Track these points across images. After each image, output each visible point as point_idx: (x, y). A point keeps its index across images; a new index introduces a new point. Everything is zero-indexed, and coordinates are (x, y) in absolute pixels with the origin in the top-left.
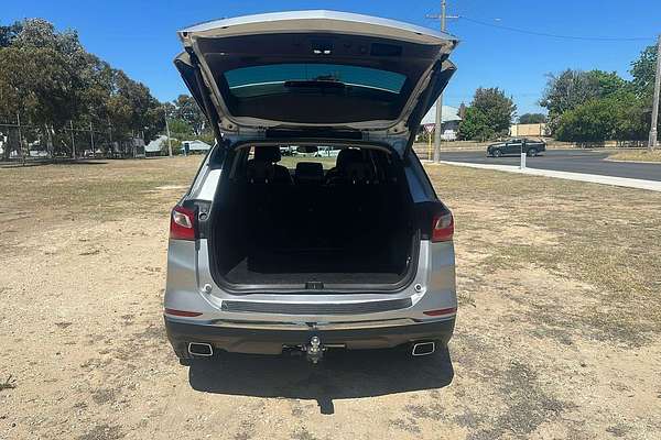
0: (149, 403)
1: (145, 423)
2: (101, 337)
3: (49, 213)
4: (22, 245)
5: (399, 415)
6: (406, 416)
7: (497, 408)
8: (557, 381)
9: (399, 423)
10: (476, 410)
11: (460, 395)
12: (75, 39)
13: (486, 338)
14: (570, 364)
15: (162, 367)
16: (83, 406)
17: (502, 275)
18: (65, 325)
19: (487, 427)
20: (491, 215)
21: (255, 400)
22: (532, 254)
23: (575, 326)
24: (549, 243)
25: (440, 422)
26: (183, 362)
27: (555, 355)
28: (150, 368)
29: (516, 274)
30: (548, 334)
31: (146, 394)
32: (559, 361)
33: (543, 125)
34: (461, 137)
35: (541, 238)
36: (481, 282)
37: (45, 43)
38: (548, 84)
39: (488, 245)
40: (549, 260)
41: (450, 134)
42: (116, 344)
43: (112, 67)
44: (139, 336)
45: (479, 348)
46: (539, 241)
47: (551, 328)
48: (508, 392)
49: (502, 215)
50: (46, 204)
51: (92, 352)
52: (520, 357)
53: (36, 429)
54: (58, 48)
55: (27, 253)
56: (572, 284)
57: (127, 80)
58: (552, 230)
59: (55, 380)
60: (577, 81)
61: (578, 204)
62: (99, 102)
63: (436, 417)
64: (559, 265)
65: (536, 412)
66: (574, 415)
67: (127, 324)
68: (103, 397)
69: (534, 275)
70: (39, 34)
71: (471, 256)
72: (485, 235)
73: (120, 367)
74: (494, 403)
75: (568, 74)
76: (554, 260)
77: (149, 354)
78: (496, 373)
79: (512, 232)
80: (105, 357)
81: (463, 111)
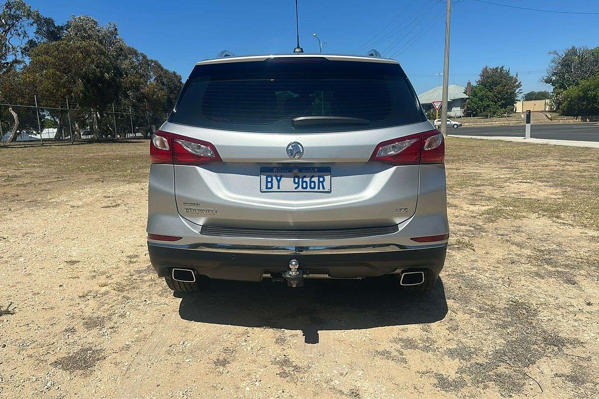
0: (136, 330)
1: (128, 347)
2: (103, 273)
3: (83, 177)
4: (53, 200)
5: (386, 346)
6: (393, 348)
7: (493, 342)
8: (559, 318)
9: (386, 354)
10: (470, 343)
11: (454, 329)
12: (114, 33)
13: (483, 279)
14: (574, 302)
15: (155, 298)
16: (72, 331)
17: (503, 224)
18: (73, 263)
19: (481, 360)
20: (495, 174)
21: (241, 329)
22: (534, 206)
23: (580, 268)
24: (553, 196)
25: (430, 354)
26: (176, 295)
27: (558, 293)
28: (143, 299)
29: (518, 222)
30: (550, 274)
31: (135, 321)
32: (561, 300)
33: (548, 101)
34: (468, 114)
35: (545, 193)
36: (481, 229)
37: (90, 37)
38: (553, 61)
39: (490, 199)
40: (552, 211)
41: (457, 111)
42: (116, 279)
43: (149, 58)
44: (139, 272)
45: (476, 287)
46: (542, 195)
47: (553, 269)
48: (505, 327)
49: (504, 174)
50: (82, 171)
51: (94, 286)
52: (519, 295)
53: (23, 350)
54: (101, 42)
55: (55, 207)
56: (577, 231)
57: (162, 69)
58: (556, 186)
59: (52, 308)
60: (581, 57)
61: (583, 165)
62: (137, 89)
63: (426, 349)
64: (562, 215)
65: (535, 347)
66: (578, 351)
67: (131, 262)
68: (92, 323)
69: (536, 223)
70: (85, 29)
71: (472, 208)
72: (488, 191)
73: (115, 298)
74: (490, 337)
75: (573, 52)
76: (558, 210)
77: (145, 287)
78: (493, 310)
79: (514, 188)
80: (104, 289)
81: (470, 89)
